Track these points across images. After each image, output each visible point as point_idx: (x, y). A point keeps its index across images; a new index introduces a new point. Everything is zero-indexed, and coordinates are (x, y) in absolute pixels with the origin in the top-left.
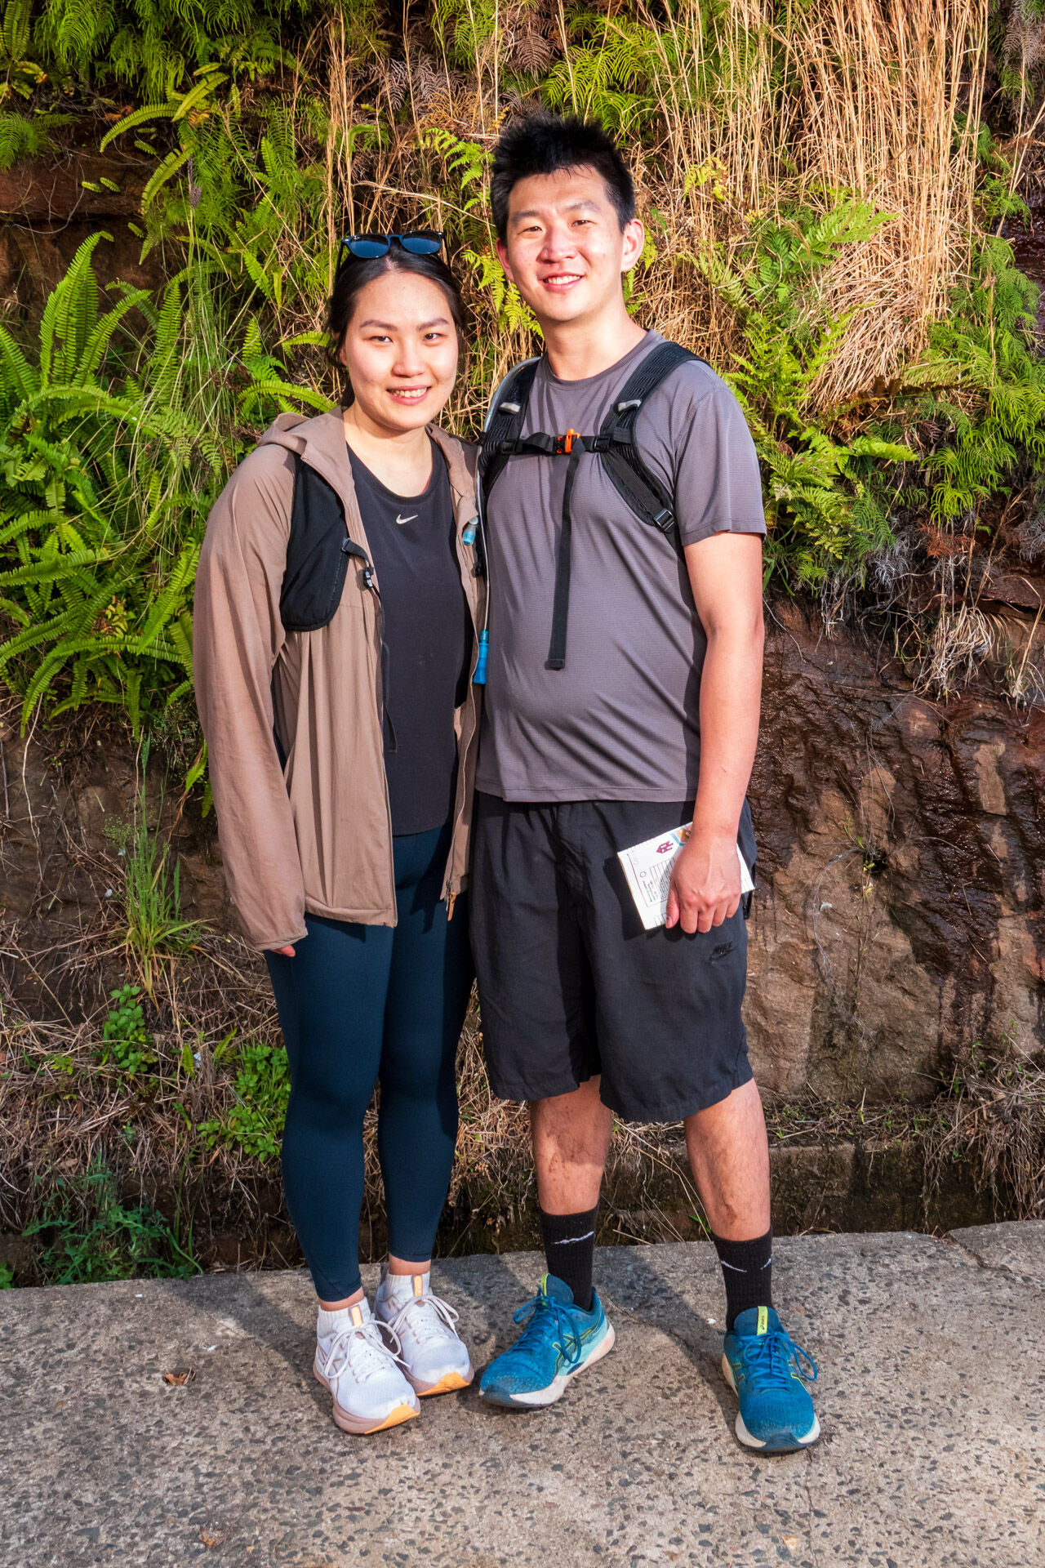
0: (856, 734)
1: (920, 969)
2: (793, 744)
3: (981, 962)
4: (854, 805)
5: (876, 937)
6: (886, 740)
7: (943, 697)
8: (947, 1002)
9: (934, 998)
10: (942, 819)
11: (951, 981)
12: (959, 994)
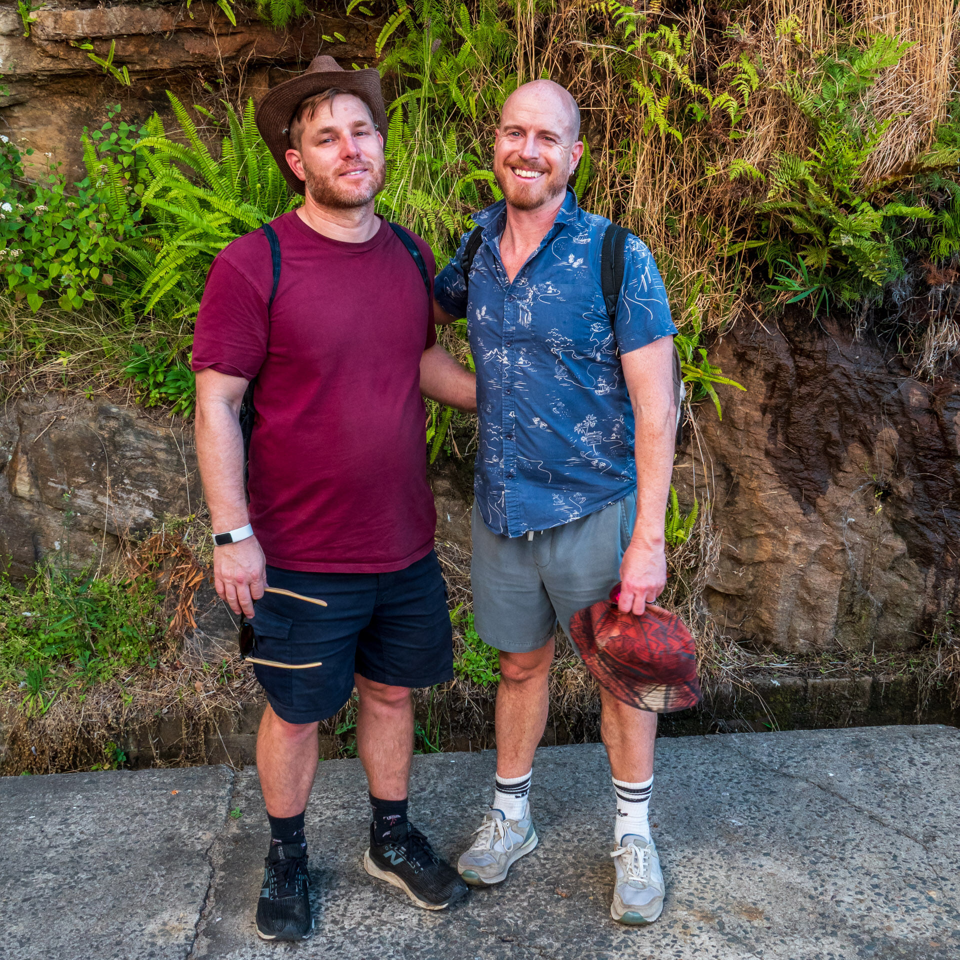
0: (874, 405)
1: (912, 562)
2: (832, 412)
3: (953, 557)
4: (870, 453)
5: (884, 541)
6: (895, 409)
7: (931, 380)
8: (930, 584)
9: (921, 581)
10: (929, 462)
11: (932, 570)
12: (938, 579)
